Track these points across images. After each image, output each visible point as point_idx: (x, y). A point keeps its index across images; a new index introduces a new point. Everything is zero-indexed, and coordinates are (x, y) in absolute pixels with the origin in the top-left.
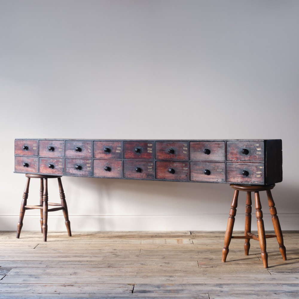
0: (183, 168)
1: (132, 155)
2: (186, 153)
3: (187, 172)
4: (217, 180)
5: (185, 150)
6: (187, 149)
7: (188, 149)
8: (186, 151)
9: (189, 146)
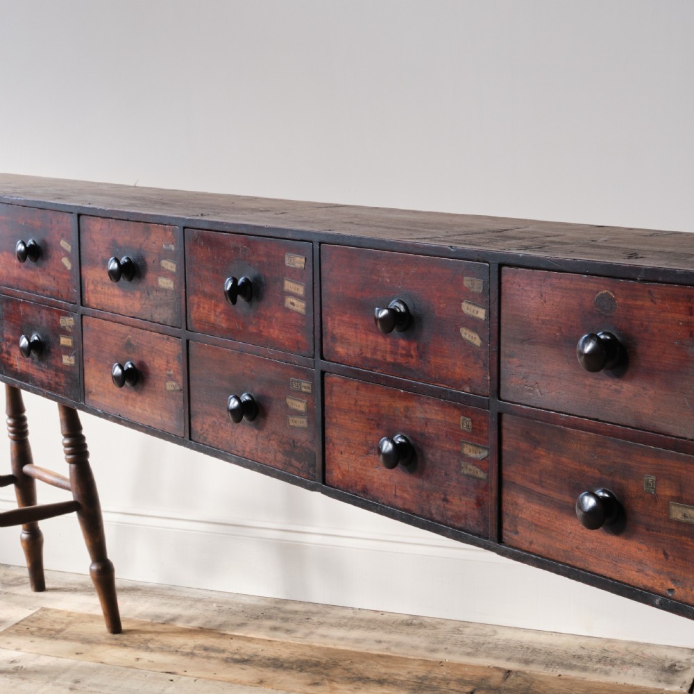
0: (458, 443)
1: (219, 310)
2: (476, 340)
3: (481, 475)
4: (672, 586)
5: (473, 323)
6: (481, 314)
7: (489, 314)
8: (474, 329)
9: (494, 296)
